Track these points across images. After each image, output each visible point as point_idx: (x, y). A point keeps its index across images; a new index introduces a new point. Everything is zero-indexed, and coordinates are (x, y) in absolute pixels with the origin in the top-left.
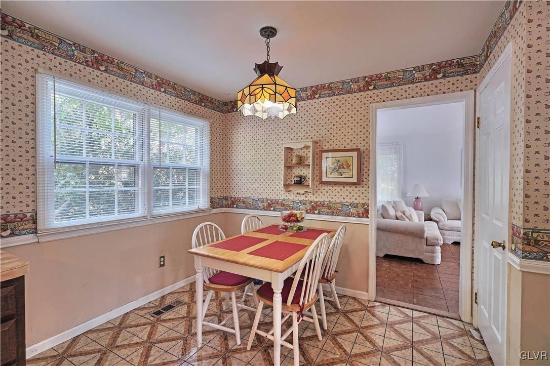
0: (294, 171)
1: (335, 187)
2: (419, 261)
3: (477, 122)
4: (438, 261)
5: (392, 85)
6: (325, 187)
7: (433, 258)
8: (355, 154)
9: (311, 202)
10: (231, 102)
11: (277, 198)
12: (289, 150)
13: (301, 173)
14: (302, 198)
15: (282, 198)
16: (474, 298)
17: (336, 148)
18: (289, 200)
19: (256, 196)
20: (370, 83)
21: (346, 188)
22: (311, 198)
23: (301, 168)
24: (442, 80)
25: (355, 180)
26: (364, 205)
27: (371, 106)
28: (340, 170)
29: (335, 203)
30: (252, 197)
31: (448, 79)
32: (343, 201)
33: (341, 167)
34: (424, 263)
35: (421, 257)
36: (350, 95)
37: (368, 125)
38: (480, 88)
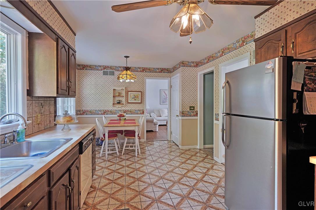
0: (116, 98)
1: (133, 104)
2: (152, 131)
3: (171, 87)
4: (157, 130)
5: (150, 72)
6: (129, 104)
7: (156, 129)
8: (140, 93)
9: (123, 110)
10: (82, 65)
11: (108, 109)
12: (114, 90)
13: (119, 99)
14: (120, 109)
15: (110, 109)
16: (171, 133)
17: (133, 90)
18: (114, 110)
19: (97, 109)
20: (144, 70)
21: (137, 105)
22: (124, 108)
23: (119, 97)
24: (163, 73)
25: (140, 102)
26: (142, 110)
27: (145, 77)
28: (135, 98)
29: (133, 110)
30: (95, 109)
31: (165, 73)
32: (136, 109)
33: (135, 97)
34: (153, 131)
35: (152, 130)
36: (137, 73)
37: (144, 83)
38: (172, 78)
